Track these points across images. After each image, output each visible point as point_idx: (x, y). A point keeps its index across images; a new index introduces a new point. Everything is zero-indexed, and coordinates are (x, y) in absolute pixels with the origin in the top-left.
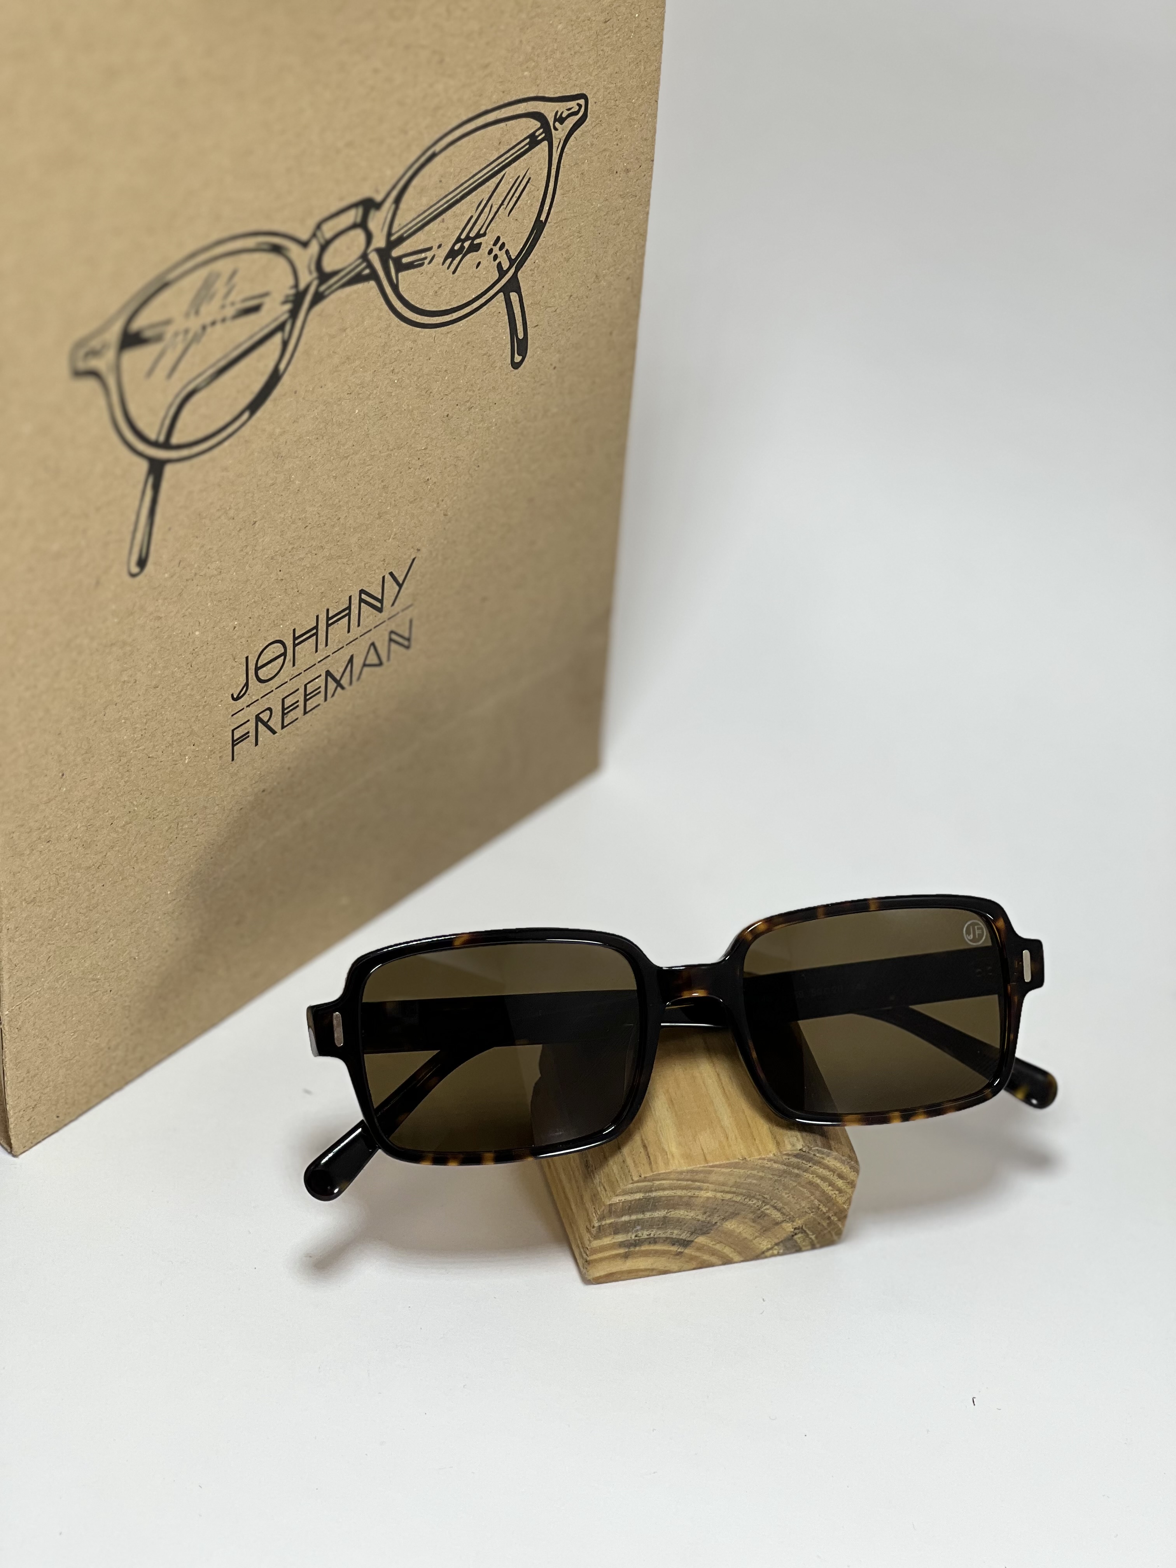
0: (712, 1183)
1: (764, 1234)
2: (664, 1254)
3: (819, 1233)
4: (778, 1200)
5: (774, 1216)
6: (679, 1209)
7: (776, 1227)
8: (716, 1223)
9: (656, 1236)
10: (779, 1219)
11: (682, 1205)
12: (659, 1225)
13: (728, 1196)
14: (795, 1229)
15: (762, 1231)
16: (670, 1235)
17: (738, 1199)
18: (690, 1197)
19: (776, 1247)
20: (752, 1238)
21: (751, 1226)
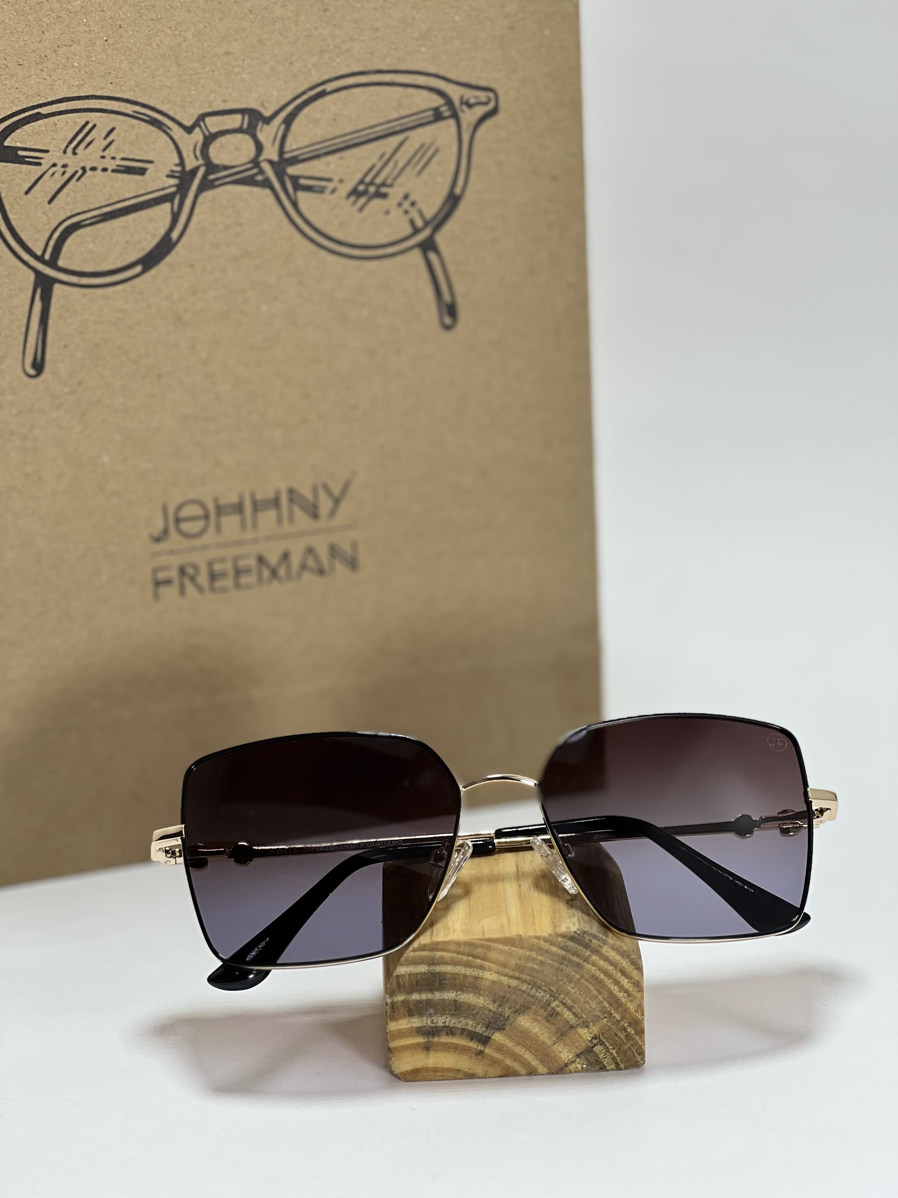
0: (493, 962)
1: (561, 1039)
2: (465, 1050)
3: (620, 1048)
4: (566, 996)
5: (566, 1016)
6: (468, 992)
7: (573, 1032)
8: (509, 1016)
9: (451, 1025)
10: (572, 1021)
11: (469, 987)
12: (451, 1011)
13: (514, 983)
14: (593, 1038)
15: (558, 1035)
16: (465, 1025)
17: (524, 987)
18: (476, 978)
19: (578, 1059)
20: (550, 1043)
21: (546, 1027)
